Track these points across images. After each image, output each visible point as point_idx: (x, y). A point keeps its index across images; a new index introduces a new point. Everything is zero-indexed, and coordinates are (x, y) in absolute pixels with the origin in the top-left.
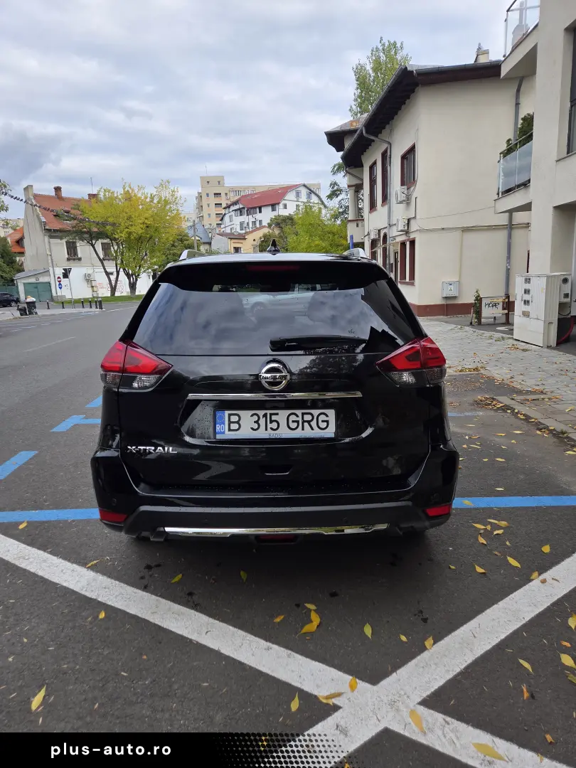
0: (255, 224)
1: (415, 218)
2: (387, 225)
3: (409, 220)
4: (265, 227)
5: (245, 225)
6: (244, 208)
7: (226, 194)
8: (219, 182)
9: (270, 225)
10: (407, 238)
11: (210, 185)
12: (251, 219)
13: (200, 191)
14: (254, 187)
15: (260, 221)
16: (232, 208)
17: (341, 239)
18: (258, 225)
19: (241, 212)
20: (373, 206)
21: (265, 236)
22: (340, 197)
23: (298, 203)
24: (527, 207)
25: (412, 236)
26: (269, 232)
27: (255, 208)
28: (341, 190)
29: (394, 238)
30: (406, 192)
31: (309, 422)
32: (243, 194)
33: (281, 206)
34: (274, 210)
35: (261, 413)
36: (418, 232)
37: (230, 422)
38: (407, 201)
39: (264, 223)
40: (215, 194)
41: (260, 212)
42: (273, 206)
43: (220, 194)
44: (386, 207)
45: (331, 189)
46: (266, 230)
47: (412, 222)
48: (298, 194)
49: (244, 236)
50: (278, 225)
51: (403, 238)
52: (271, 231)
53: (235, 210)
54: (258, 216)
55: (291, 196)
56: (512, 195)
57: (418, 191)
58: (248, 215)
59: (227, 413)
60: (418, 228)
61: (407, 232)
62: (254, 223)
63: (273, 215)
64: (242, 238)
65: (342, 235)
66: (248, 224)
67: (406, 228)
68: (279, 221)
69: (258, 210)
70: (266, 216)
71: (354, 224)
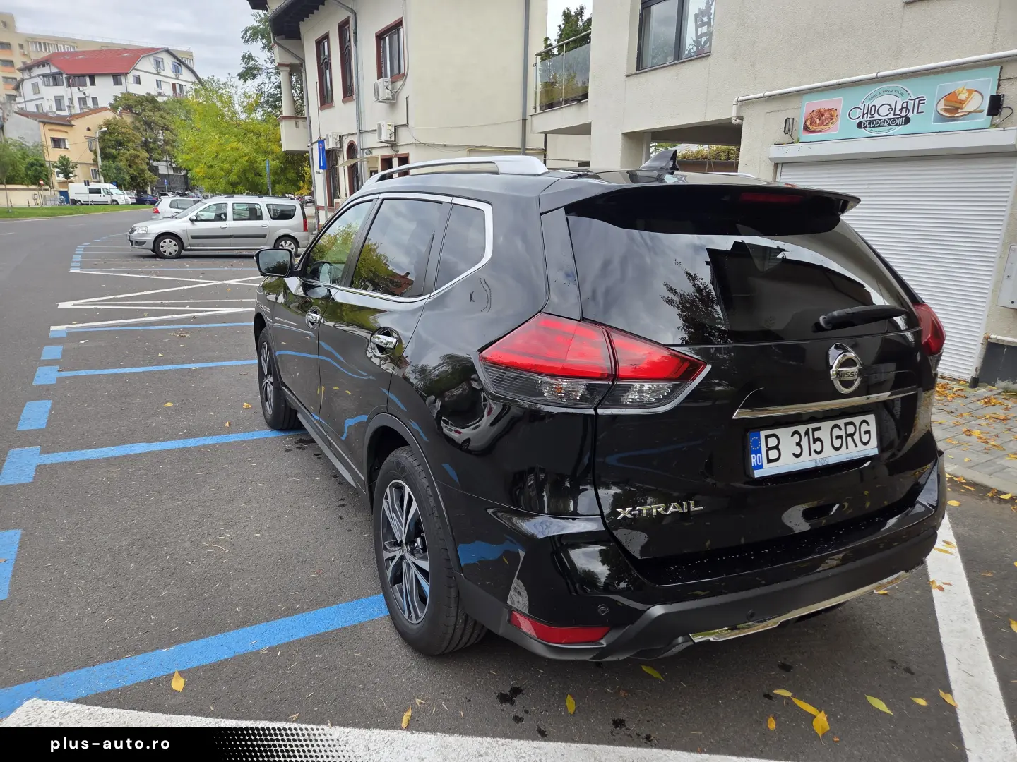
0: (85, 103)
1: (406, 125)
2: (355, 131)
3: (396, 127)
4: (104, 109)
5: (66, 103)
6: (60, 74)
7: (21, 46)
8: (4, 23)
9: (114, 108)
10: (394, 153)
12: (76, 93)
15: (95, 100)
16: (37, 71)
17: (270, 144)
18: (90, 104)
19: (55, 79)
20: (326, 99)
21: (108, 124)
22: (259, 80)
23: (159, 78)
24: (585, 130)
25: (402, 151)
26: (115, 118)
27: (84, 76)
28: (259, 70)
29: (370, 150)
30: (390, 87)
31: (852, 435)
32: (54, 49)
33: (130, 78)
34: (117, 83)
35: (802, 429)
36: (414, 147)
37: (769, 449)
38: (392, 102)
39: (103, 103)
41: (93, 83)
42: (117, 78)
43: (9, 44)
44: (352, 106)
45: (244, 65)
46: (109, 115)
47: (402, 132)
48: (158, 64)
49: (69, 121)
50: (128, 108)
51: (387, 152)
52: (117, 117)
53: (44, 76)
54: (89, 90)
55: (146, 64)
56: (559, 112)
57: (408, 89)
58: (69, 86)
59: (763, 434)
60: (414, 141)
61: (393, 145)
62: (83, 101)
63: (118, 91)
64: (66, 123)
65: (272, 137)
66: (71, 100)
67: (393, 139)
68: (131, 102)
69: (88, 80)
70: (105, 91)
71: (293, 123)
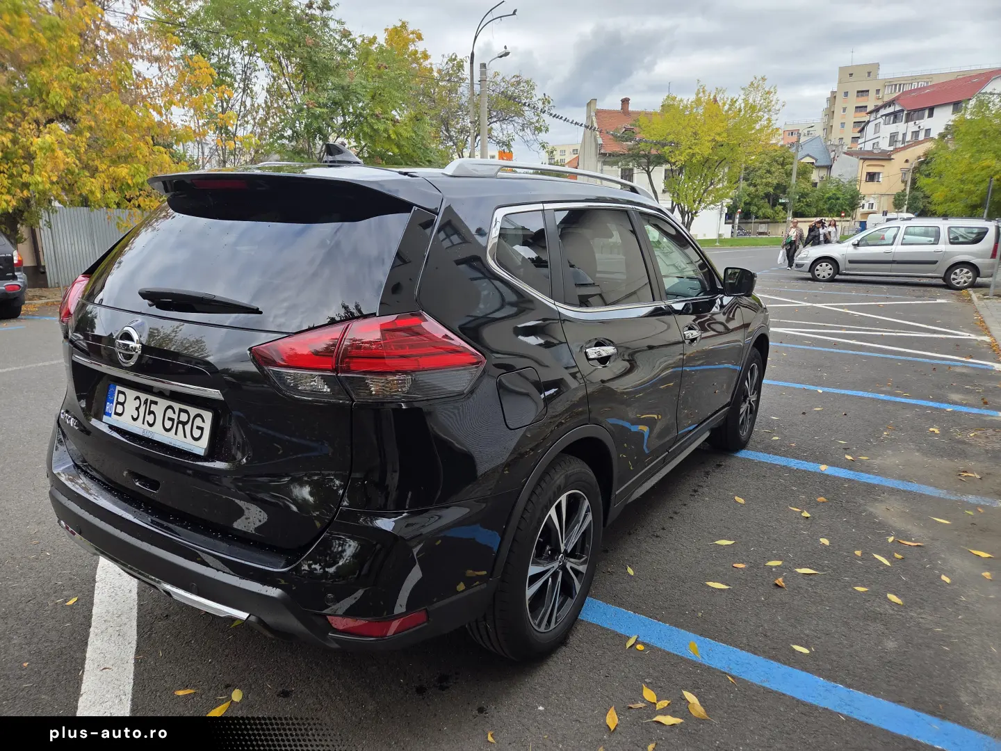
0: (917, 135)
5: (899, 137)
6: (903, 111)
7: (878, 91)
8: (869, 73)
9: (942, 137)
11: (852, 79)
13: (835, 90)
14: (930, 76)
15: (928, 131)
16: (883, 112)
18: (922, 136)
19: (895, 117)
21: (927, 154)
27: (923, 109)
31: (184, 424)
32: (907, 88)
34: (956, 111)
35: (143, 396)
37: (117, 403)
39: (934, 134)
40: (858, 92)
41: (931, 115)
42: (957, 105)
43: (868, 91)
46: (933, 145)
49: (890, 155)
53: (886, 115)
54: (926, 123)
59: (118, 388)
62: (916, 133)
63: (952, 119)
64: (886, 157)
66: (905, 135)
69: (927, 113)
70: (940, 121)
